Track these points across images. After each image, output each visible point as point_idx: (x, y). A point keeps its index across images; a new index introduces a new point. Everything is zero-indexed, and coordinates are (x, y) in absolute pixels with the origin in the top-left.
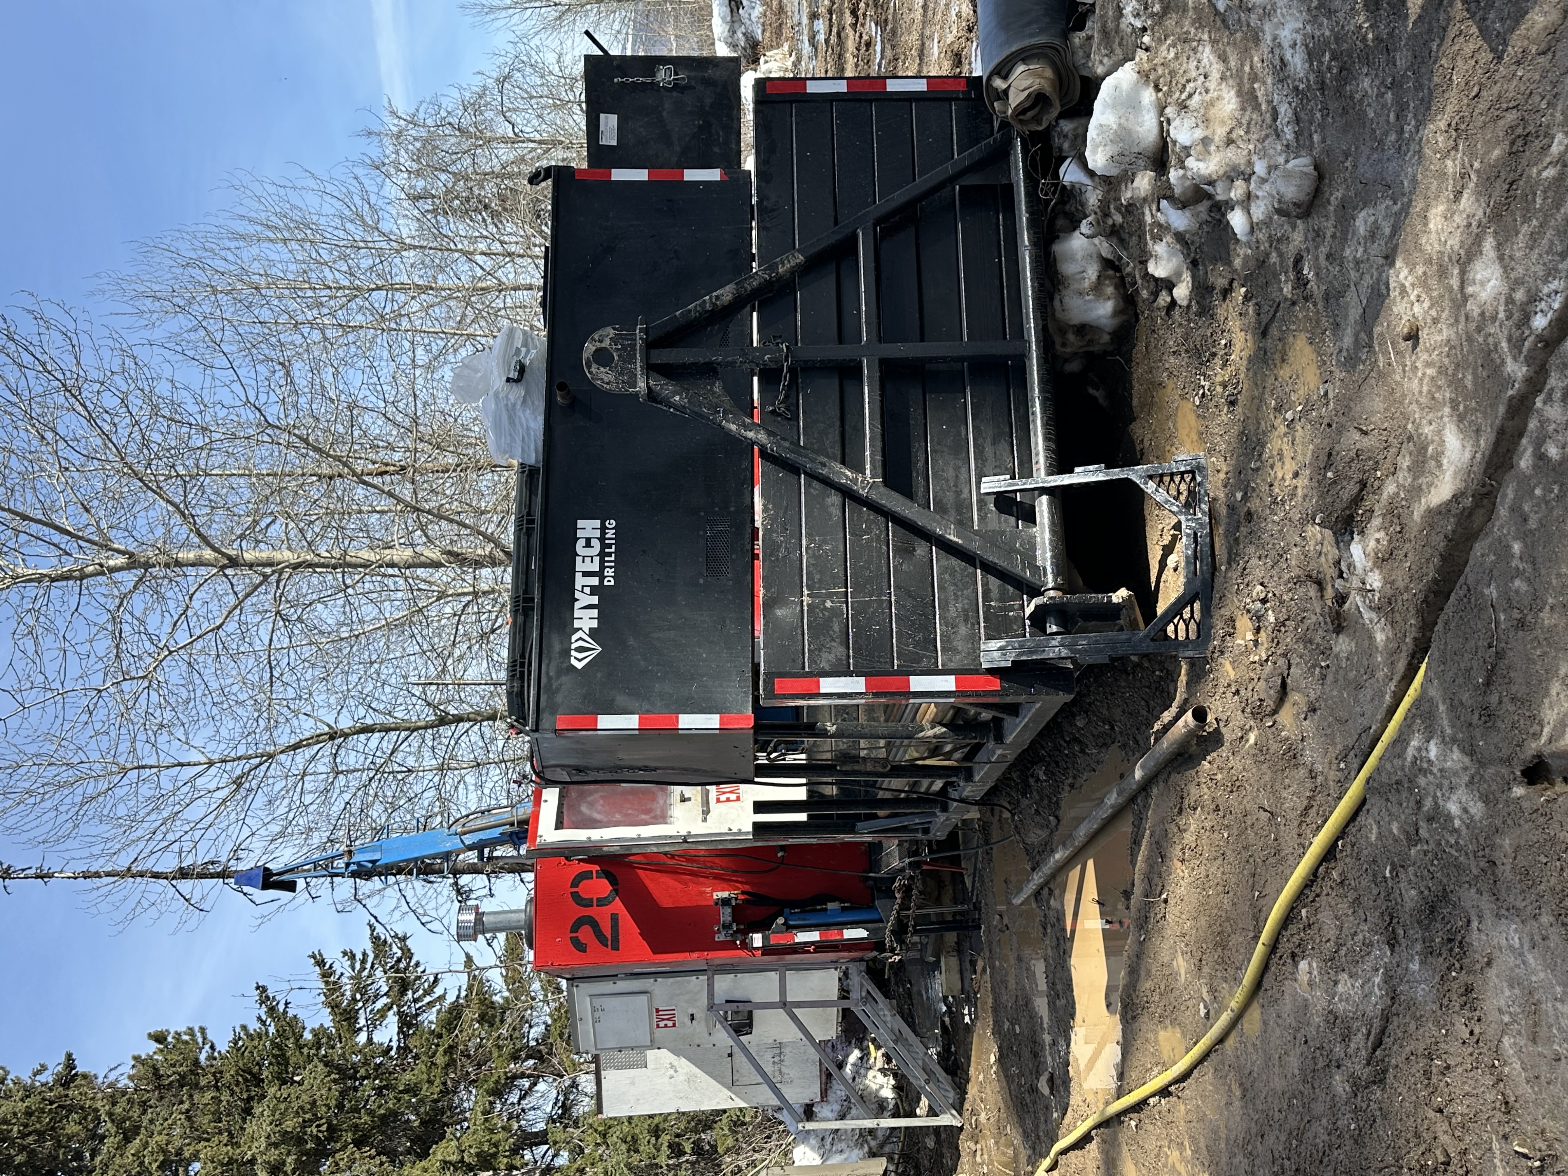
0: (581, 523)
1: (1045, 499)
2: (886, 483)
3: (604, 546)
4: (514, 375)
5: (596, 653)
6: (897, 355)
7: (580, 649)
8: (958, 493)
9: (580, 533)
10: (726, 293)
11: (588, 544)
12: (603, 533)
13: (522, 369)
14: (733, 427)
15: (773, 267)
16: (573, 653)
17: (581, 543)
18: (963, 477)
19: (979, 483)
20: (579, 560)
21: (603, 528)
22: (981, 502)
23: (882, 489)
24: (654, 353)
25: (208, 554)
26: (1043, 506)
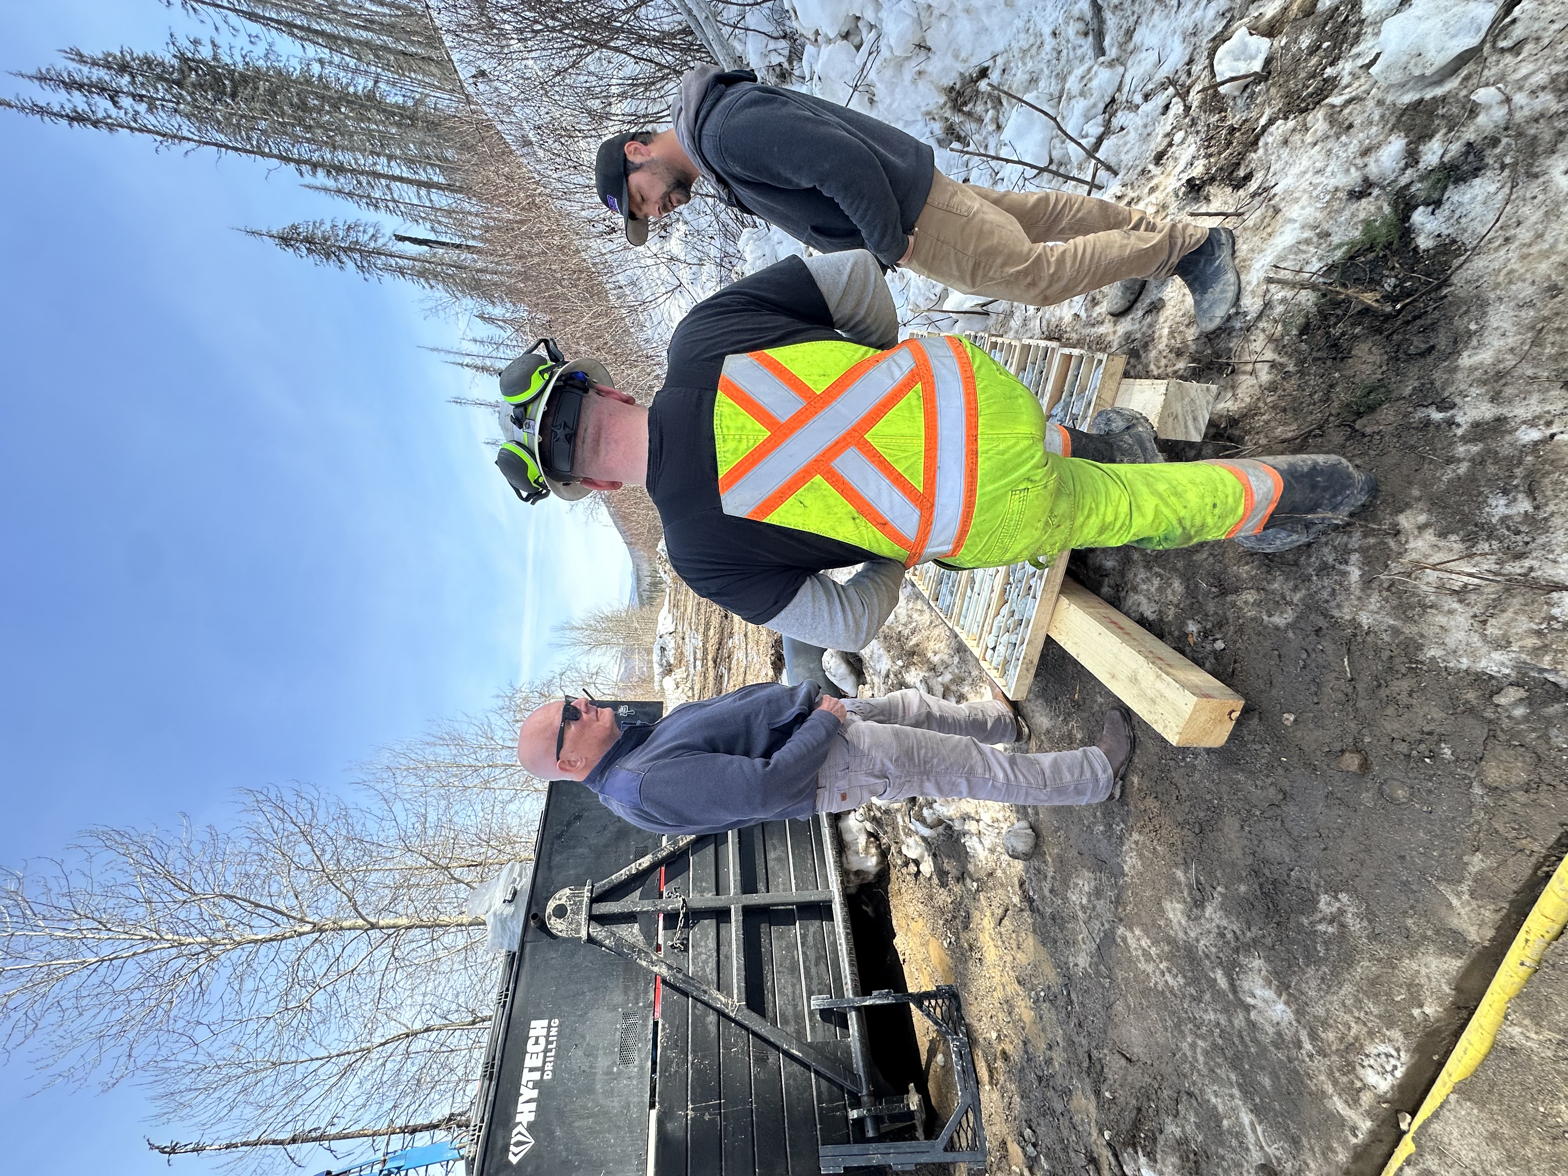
0: (534, 1023)
1: (853, 1014)
2: (749, 1006)
3: (548, 1042)
4: (509, 897)
5: (529, 1146)
6: (753, 902)
7: (519, 1144)
8: (795, 1006)
9: (532, 1033)
10: (646, 862)
11: (537, 1043)
12: (549, 1031)
13: (515, 894)
14: (644, 963)
15: (676, 843)
16: (512, 1148)
17: (531, 1041)
18: (798, 992)
19: (809, 999)
20: (528, 1056)
21: (549, 1027)
22: (811, 1013)
23: (746, 1011)
24: (595, 906)
25: (360, 922)
26: (853, 1019)
